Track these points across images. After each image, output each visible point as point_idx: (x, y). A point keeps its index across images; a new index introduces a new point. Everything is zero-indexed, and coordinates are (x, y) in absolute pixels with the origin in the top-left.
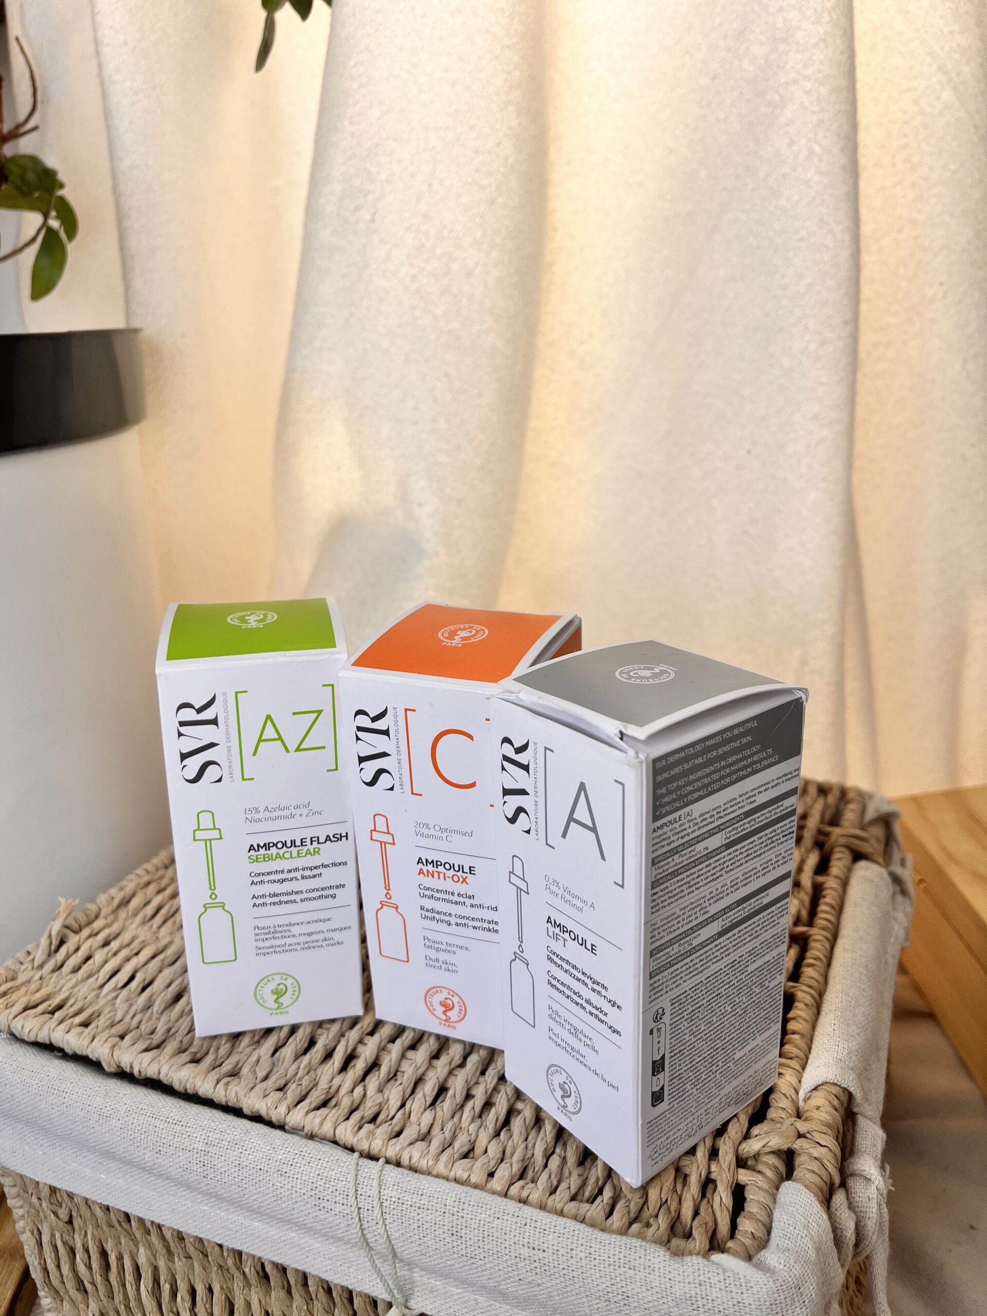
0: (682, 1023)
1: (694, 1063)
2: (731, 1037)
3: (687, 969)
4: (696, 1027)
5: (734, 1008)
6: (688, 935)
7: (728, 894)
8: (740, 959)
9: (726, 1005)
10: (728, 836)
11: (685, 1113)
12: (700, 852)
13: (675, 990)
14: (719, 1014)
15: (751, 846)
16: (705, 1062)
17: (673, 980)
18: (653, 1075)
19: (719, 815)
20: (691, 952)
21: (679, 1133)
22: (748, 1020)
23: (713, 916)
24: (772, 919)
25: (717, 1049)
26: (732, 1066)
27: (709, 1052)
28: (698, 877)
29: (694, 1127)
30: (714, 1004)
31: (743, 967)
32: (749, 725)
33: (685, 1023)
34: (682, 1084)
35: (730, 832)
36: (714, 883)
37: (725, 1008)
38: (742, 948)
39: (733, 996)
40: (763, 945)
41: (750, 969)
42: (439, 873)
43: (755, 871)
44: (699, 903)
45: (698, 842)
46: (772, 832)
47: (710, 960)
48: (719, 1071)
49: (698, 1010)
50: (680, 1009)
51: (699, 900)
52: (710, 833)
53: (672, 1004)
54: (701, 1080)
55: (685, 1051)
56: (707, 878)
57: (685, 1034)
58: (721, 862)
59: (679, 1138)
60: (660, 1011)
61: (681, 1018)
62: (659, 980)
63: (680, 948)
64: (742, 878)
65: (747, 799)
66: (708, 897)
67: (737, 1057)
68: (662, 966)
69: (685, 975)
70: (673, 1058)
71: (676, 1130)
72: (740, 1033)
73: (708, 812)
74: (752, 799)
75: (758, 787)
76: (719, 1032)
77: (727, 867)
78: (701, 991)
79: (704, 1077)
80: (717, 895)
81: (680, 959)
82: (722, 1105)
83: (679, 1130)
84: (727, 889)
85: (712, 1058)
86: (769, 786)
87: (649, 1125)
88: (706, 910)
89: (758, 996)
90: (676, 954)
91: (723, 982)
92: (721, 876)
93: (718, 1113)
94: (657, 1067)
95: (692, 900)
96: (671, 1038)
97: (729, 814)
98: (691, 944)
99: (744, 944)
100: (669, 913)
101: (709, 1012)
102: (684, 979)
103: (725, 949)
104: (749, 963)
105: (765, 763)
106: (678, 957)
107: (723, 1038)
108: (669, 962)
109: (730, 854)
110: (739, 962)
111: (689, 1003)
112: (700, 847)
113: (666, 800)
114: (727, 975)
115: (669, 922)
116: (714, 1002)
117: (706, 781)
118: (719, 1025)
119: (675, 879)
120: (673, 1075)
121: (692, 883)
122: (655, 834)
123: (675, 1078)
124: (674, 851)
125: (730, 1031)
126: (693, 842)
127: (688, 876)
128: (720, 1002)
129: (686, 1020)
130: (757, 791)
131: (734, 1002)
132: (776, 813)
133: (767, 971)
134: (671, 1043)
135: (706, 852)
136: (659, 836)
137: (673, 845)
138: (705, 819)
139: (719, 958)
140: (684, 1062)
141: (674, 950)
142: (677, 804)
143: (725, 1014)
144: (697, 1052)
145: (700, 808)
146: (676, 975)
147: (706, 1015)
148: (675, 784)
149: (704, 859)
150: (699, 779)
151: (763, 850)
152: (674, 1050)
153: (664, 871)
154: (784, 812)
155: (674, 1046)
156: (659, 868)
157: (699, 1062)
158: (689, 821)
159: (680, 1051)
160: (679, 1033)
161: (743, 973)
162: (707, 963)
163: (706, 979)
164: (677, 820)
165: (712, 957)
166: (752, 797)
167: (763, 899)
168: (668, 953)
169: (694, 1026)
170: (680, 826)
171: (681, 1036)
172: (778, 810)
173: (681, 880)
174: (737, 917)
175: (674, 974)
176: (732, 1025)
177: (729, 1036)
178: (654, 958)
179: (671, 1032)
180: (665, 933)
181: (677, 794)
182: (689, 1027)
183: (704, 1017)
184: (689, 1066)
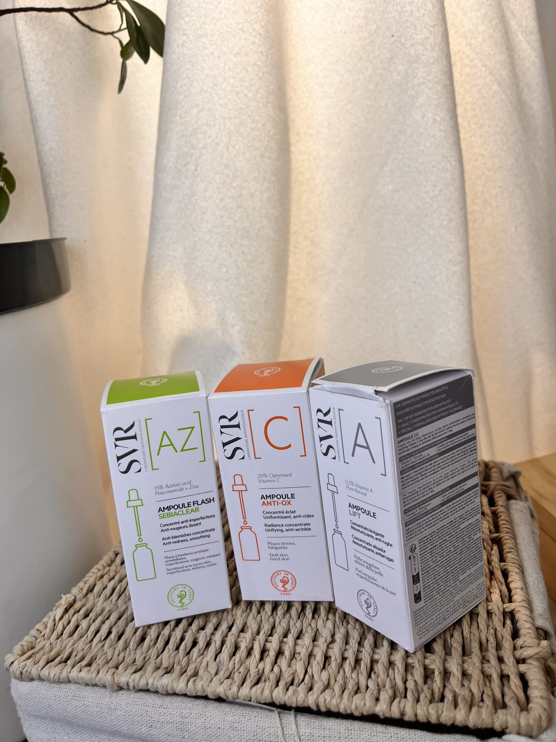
0: (426, 554)
1: (436, 579)
2: (456, 566)
3: (426, 523)
4: (435, 558)
5: (455, 549)
6: (424, 504)
7: (443, 482)
8: (455, 520)
9: (451, 547)
10: (440, 448)
11: (434, 609)
12: (425, 456)
13: (420, 535)
14: (447, 551)
15: (453, 455)
16: (442, 579)
17: (419, 529)
18: (414, 584)
20: (427, 513)
21: (433, 621)
22: (464, 557)
23: (436, 494)
24: (471, 499)
25: (449, 572)
26: (458, 584)
27: (444, 574)
28: (426, 470)
29: (441, 618)
30: (443, 545)
31: (457, 525)
32: (444, 388)
33: (428, 555)
34: (431, 592)
35: (441, 446)
36: (435, 475)
37: (450, 548)
38: (456, 514)
39: (454, 542)
40: (467, 513)
41: (462, 526)
42: (274, 502)
43: (457, 470)
44: (428, 485)
45: (423, 451)
46: (464, 449)
47: (438, 519)
48: (451, 586)
49: (435, 548)
50: (424, 546)
51: (428, 483)
52: (430, 446)
53: (420, 543)
54: (441, 590)
55: (430, 571)
56: (431, 471)
57: (429, 561)
58: (437, 463)
59: (433, 624)
60: (414, 546)
61: (425, 552)
62: (411, 528)
63: (421, 510)
64: (450, 473)
65: (448, 429)
66: (433, 482)
67: (461, 578)
68: (412, 520)
69: (426, 526)
70: (424, 575)
71: (430, 619)
72: (461, 564)
73: (427, 435)
76: (449, 562)
77: (441, 466)
78: (435, 537)
79: (443, 589)
80: (438, 482)
81: (421, 516)
82: (456, 607)
83: (433, 619)
84: (443, 479)
85: (446, 577)
86: (459, 422)
87: (415, 614)
88: (432, 490)
89: (468, 543)
90: (419, 513)
91: (447, 533)
92: (439, 471)
93: (454, 612)
94: (416, 579)
95: (424, 483)
96: (421, 563)
98: (426, 509)
99: (457, 512)
100: (412, 490)
101: (441, 549)
102: (425, 528)
103: (446, 513)
104: (460, 523)
105: (455, 409)
106: (420, 515)
107: (451, 566)
108: (415, 518)
109: (442, 459)
110: (455, 522)
111: (429, 544)
112: (425, 453)
113: (403, 426)
114: (449, 529)
115: (412, 495)
116: (444, 544)
117: (424, 417)
118: (447, 559)
119: (413, 471)
120: (425, 585)
121: (423, 473)
122: (400, 445)
123: (426, 587)
124: (411, 455)
125: (455, 562)
126: (421, 450)
127: (420, 470)
128: (447, 545)
129: (429, 553)
130: (452, 425)
131: (455, 545)
132: (465, 438)
133: (471, 529)
134: (422, 566)
135: (428, 457)
136: (401, 446)
137: (410, 451)
138: (426, 438)
139: (443, 518)
140: (430, 578)
141: (418, 511)
142: (409, 429)
143: (450, 552)
144: (437, 573)
145: (422, 432)
146: (420, 526)
147: (440, 552)
148: (407, 418)
149: (428, 460)
150: (420, 416)
151: (460, 458)
152: (424, 570)
153: (406, 465)
154: (469, 438)
155: (424, 568)
156: (404, 463)
157: (440, 578)
158: (417, 439)
159: (427, 571)
160: (426, 560)
161: (458, 529)
162: (436, 521)
163: (437, 530)
164: (411, 437)
165: (439, 517)
166: (450, 427)
167: (464, 487)
168: (414, 512)
169: (433, 557)
170: (413, 441)
171: (427, 563)
172: (466, 436)
173: (417, 471)
174: (450, 496)
175: (419, 525)
176: (455, 559)
177: (455, 565)
178: (407, 514)
179: (421, 559)
180: (411, 501)
181: (409, 423)
182: (431, 557)
183: (439, 552)
184: (434, 581)
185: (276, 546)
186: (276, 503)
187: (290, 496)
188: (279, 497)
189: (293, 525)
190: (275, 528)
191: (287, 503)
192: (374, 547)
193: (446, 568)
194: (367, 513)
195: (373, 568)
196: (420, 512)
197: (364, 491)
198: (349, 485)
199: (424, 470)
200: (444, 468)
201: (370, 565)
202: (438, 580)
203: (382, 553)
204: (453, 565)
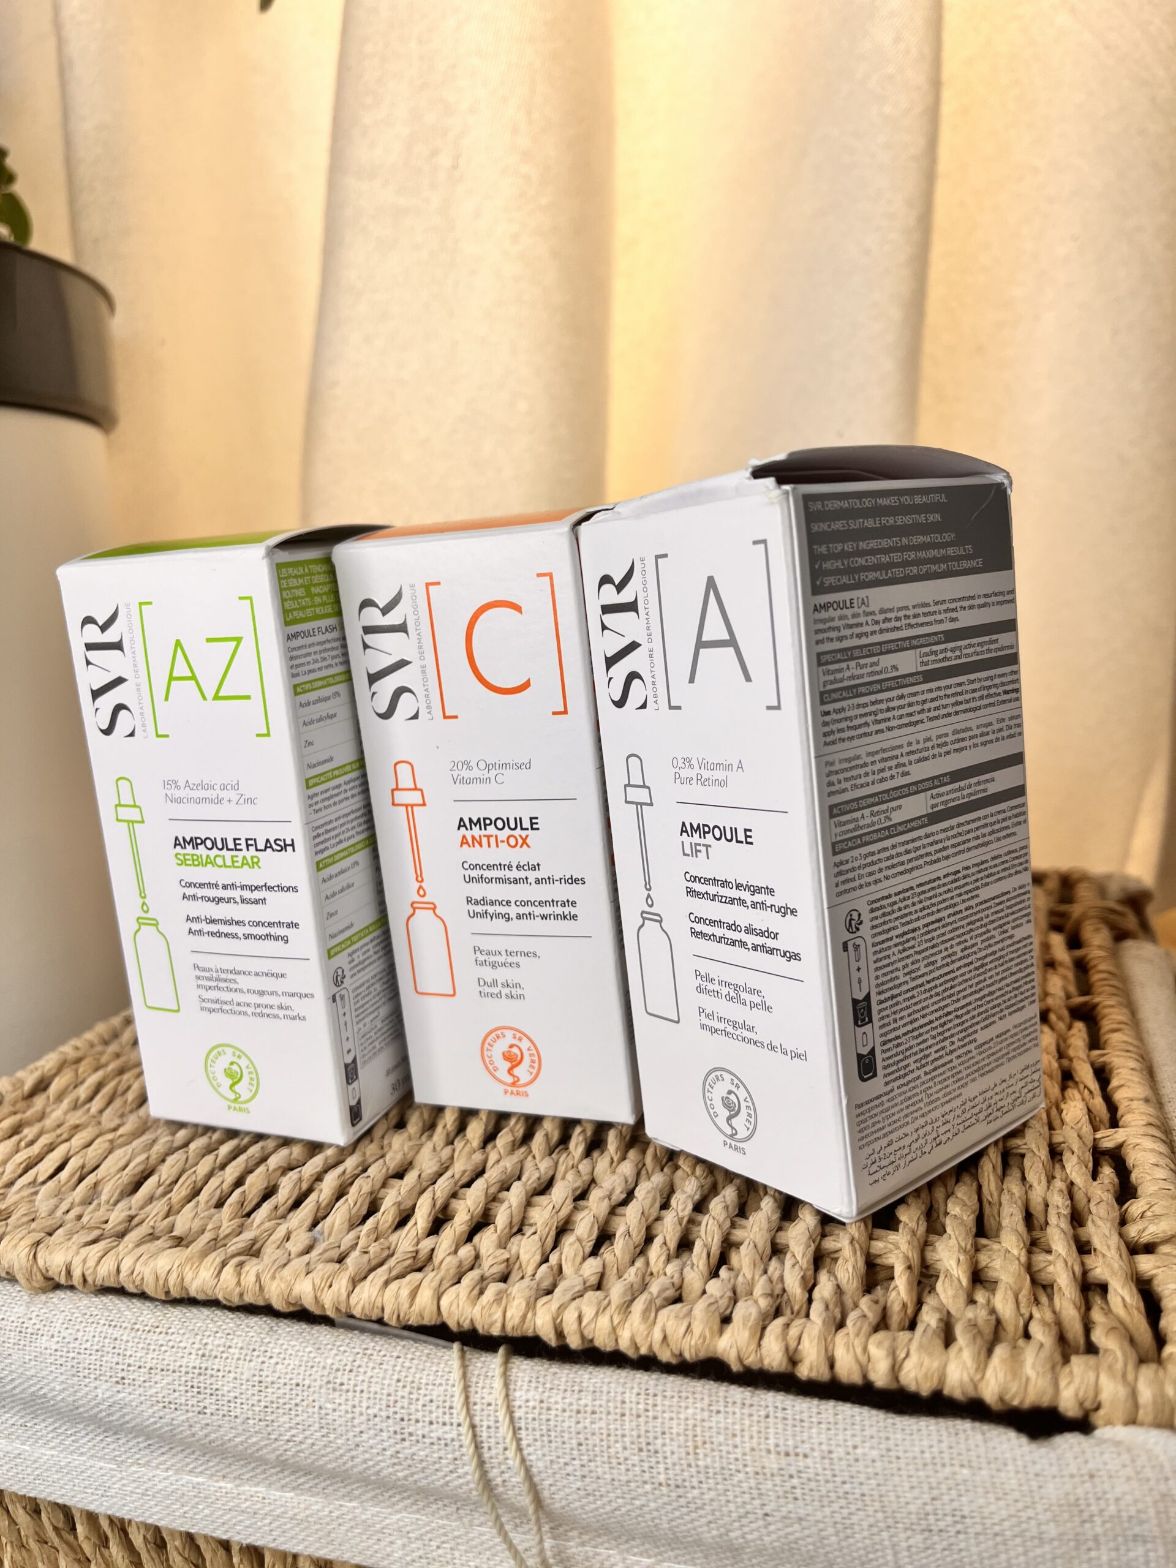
0: (890, 947)
1: (916, 1025)
2: (968, 1000)
3: (888, 859)
4: (913, 963)
5: (966, 952)
6: (883, 802)
7: (934, 756)
8: (966, 872)
9: (954, 942)
10: (925, 662)
11: (912, 1109)
12: (885, 670)
13: (873, 888)
14: (945, 954)
16: (932, 1030)
17: (868, 870)
18: (856, 1023)
19: (907, 621)
20: (892, 831)
21: (907, 1141)
22: (989, 981)
23: (916, 783)
24: (1005, 824)
25: (949, 1013)
26: (974, 1053)
27: (937, 1015)
28: (888, 709)
29: (930, 1138)
30: (935, 934)
31: (971, 887)
32: (936, 497)
33: (896, 950)
34: (901, 1057)
35: (927, 654)
36: (912, 729)
37: (952, 946)
38: (966, 855)
39: (962, 930)
40: (995, 864)
41: (985, 893)
42: (489, 837)
44: (894, 753)
45: (882, 653)
46: (987, 678)
47: (921, 857)
48: (956, 1054)
49: (911, 935)
50: (885, 923)
51: (894, 748)
52: (900, 645)
53: (872, 910)
54: (930, 1059)
55: (900, 999)
56: (901, 717)
57: (897, 969)
58: (920, 698)
60: (855, 915)
61: (887, 940)
62: (847, 862)
63: (875, 819)
64: (952, 737)
65: (945, 611)
66: (906, 749)
67: (982, 1037)
68: (850, 839)
70: (884, 1005)
71: (900, 1133)
72: (981, 999)
73: (890, 610)
74: (954, 615)
75: (960, 599)
76: (947, 986)
77: (929, 710)
78: (914, 904)
79: (934, 1056)
80: (919, 751)
81: (875, 836)
82: (967, 1115)
83: (906, 1135)
85: (942, 1026)
86: (976, 602)
87: (859, 1111)
88: (906, 769)
89: (1000, 946)
90: (869, 826)
91: (944, 901)
94: (861, 1011)
96: (876, 969)
97: (922, 625)
98: (890, 818)
99: (968, 849)
100: (850, 754)
101: (929, 944)
102: (885, 873)
103: (940, 846)
104: (978, 884)
105: (964, 564)
106: (872, 832)
107: (954, 998)
108: (860, 836)
109: (931, 691)
110: (964, 877)
111: (897, 919)
112: (887, 661)
113: (828, 565)
114: (949, 891)
115: (851, 768)
116: (935, 930)
117: (885, 559)
118: (946, 974)
119: (856, 701)
120: (885, 1034)
121: (880, 717)
122: (818, 616)
123: (890, 1041)
124: (848, 654)
125: (965, 989)
126: (876, 649)
127: (873, 703)
128: (943, 934)
129: (896, 945)
130: (959, 604)
131: (966, 941)
132: (989, 651)
133: (1008, 908)
134: (877, 978)
135: (895, 674)
136: (824, 621)
137: (846, 644)
138: (889, 620)
139: (934, 858)
140: (901, 1018)
141: (865, 818)
142: (845, 580)
143: (954, 958)
144: (919, 1007)
145: (881, 597)
146: (873, 863)
147: (926, 949)
148: (839, 547)
149: (892, 683)
150: (873, 552)
151: (978, 704)
152: (883, 992)
153: (836, 681)
154: (1000, 653)
155: (883, 984)
156: (829, 672)
157: (925, 1025)
158: (867, 614)
159: (893, 997)
160: (888, 965)
161: (972, 898)
162: (916, 859)
163: (918, 886)
164: (848, 605)
165: (922, 852)
166: (953, 610)
167: (988, 785)
168: (856, 820)
169: (909, 961)
170: (854, 616)
171: (892, 972)
172: (993, 647)
173: (865, 705)
174: (953, 800)
175: (869, 860)
176: (966, 981)
177: (964, 997)
178: (836, 819)
179: (875, 958)
180: (848, 785)
181: (843, 564)
182: (903, 959)
183: (923, 951)
184: (910, 1027)
185: (492, 959)
186: (492, 840)
187: (526, 824)
188: (500, 824)
189: (533, 904)
190: (491, 909)
191: (520, 841)
192: (749, 930)
193: (943, 999)
194: (729, 837)
195: (744, 996)
196: (873, 824)
197: (719, 775)
198: (682, 772)
199: (883, 706)
200: (936, 718)
201: (736, 988)
202: (921, 1027)
203: (770, 943)
204: (961, 995)
